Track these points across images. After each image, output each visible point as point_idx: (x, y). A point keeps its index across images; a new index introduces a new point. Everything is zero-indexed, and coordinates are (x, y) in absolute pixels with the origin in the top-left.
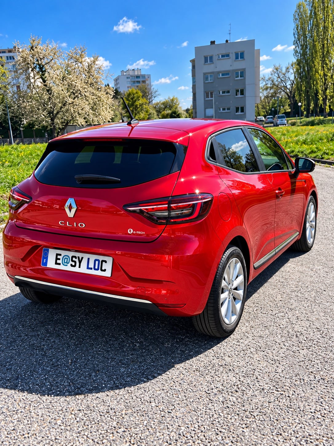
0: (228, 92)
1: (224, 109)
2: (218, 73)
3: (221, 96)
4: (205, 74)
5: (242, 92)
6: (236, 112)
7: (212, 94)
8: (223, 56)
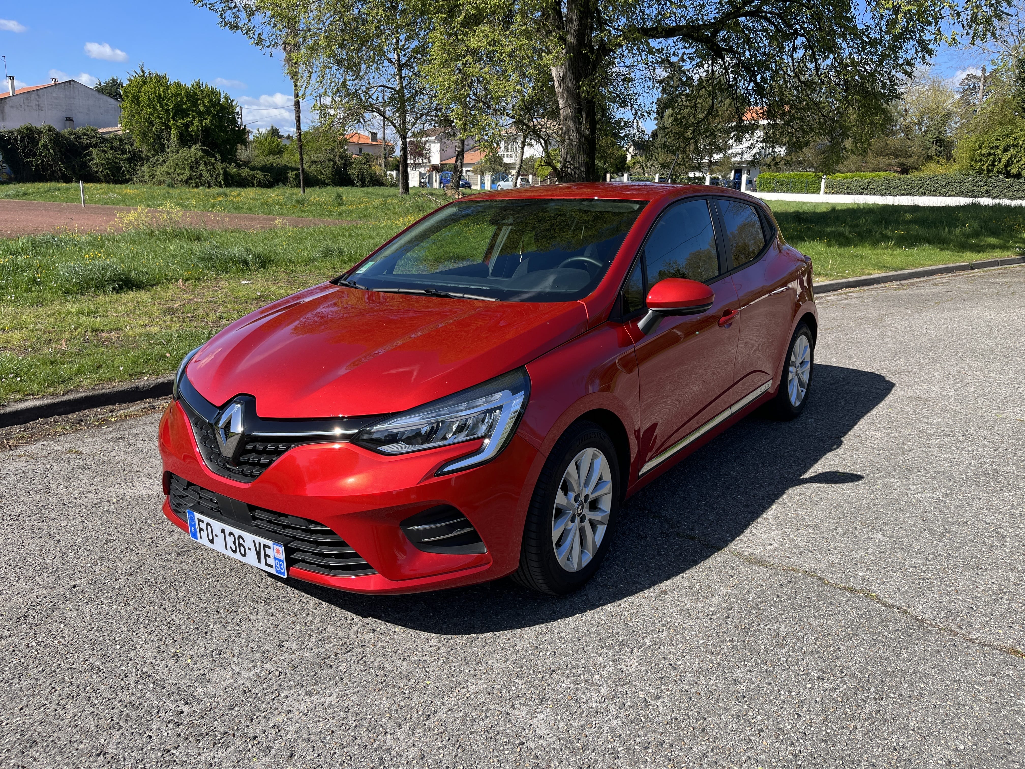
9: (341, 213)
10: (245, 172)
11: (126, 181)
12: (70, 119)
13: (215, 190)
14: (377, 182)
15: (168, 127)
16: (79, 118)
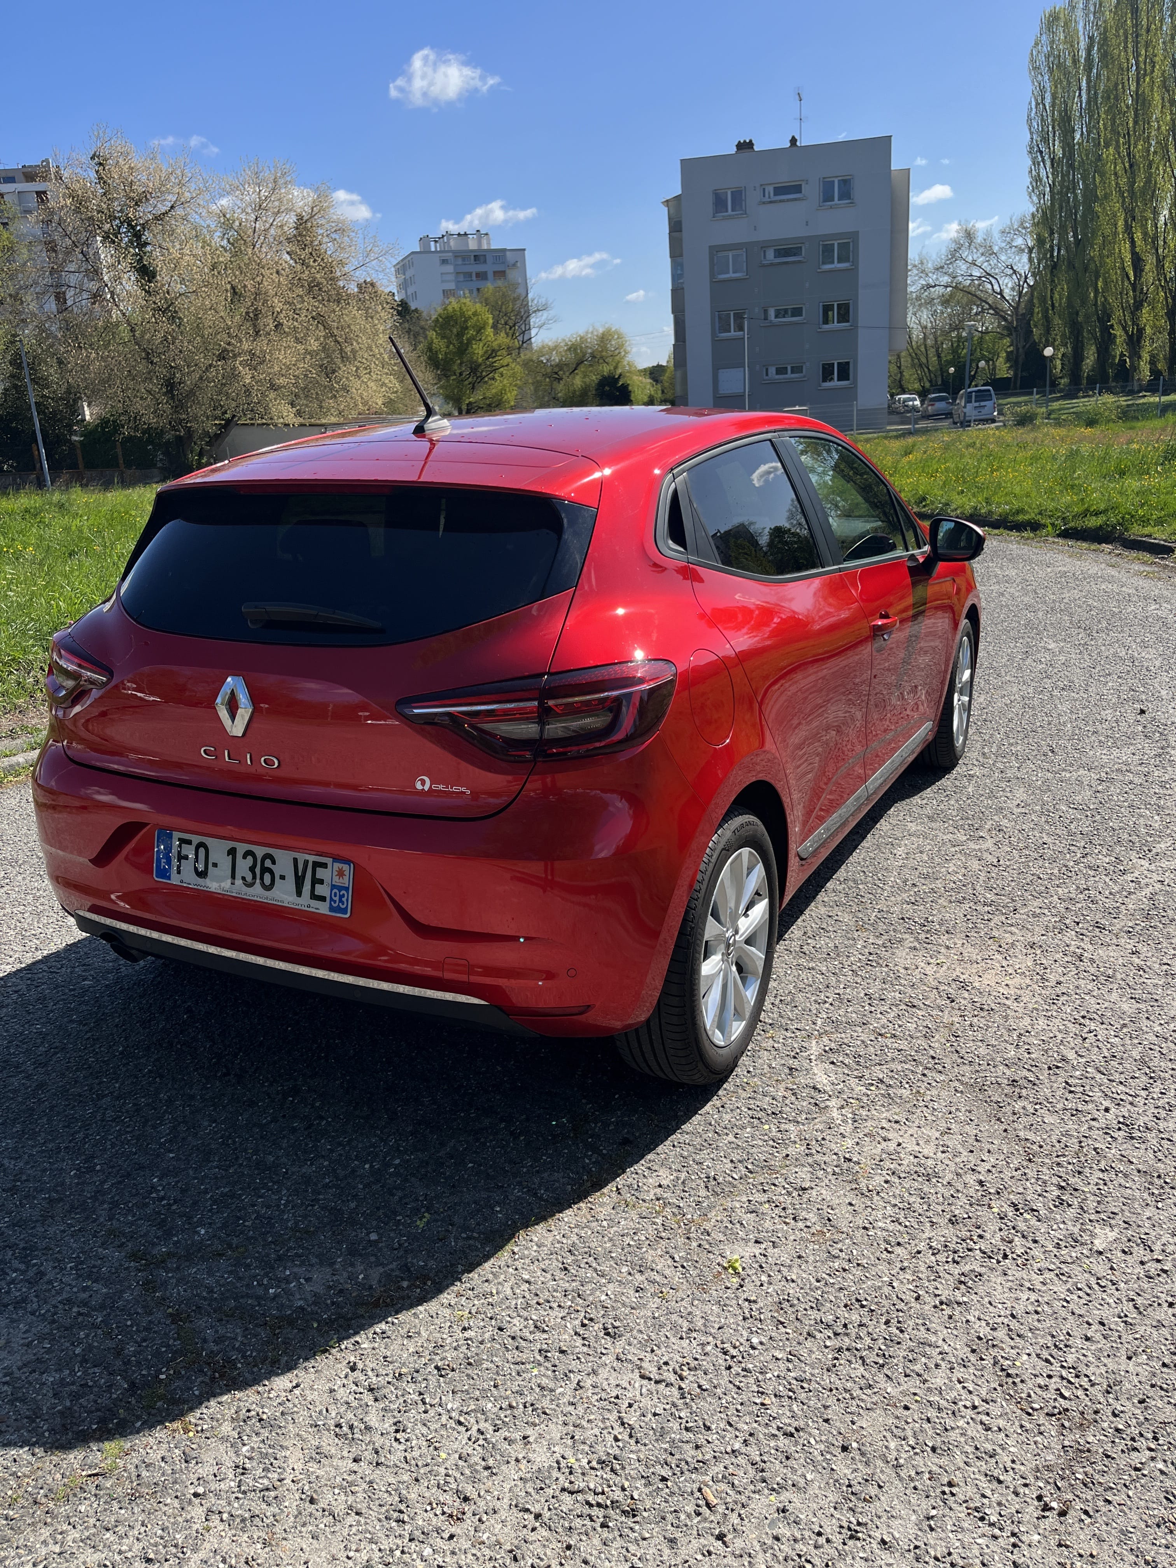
0: (797, 312)
1: (781, 371)
2: (764, 246)
3: (774, 325)
4: (715, 250)
5: (845, 313)
6: (824, 380)
7: (739, 317)
8: (779, 191)
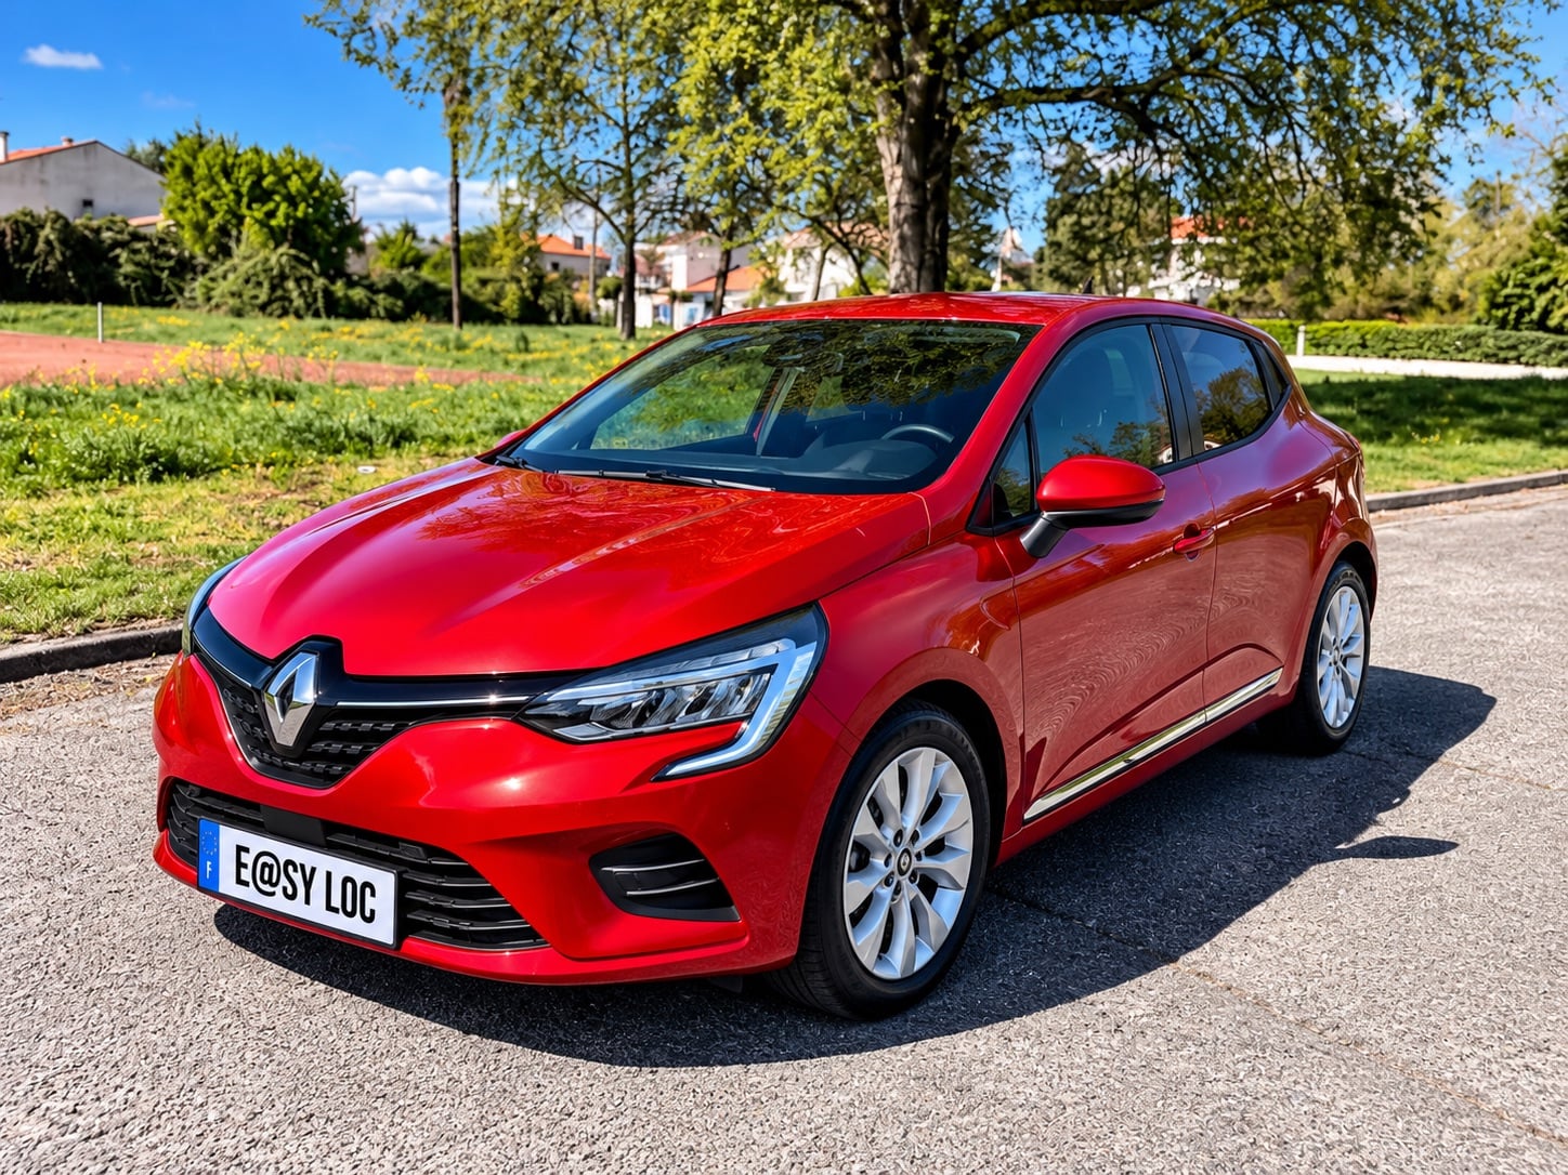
9: (524, 366)
10: (358, 294)
11: (168, 304)
12: (88, 203)
13: (310, 322)
14: (581, 317)
15: (241, 219)
16: (103, 202)
